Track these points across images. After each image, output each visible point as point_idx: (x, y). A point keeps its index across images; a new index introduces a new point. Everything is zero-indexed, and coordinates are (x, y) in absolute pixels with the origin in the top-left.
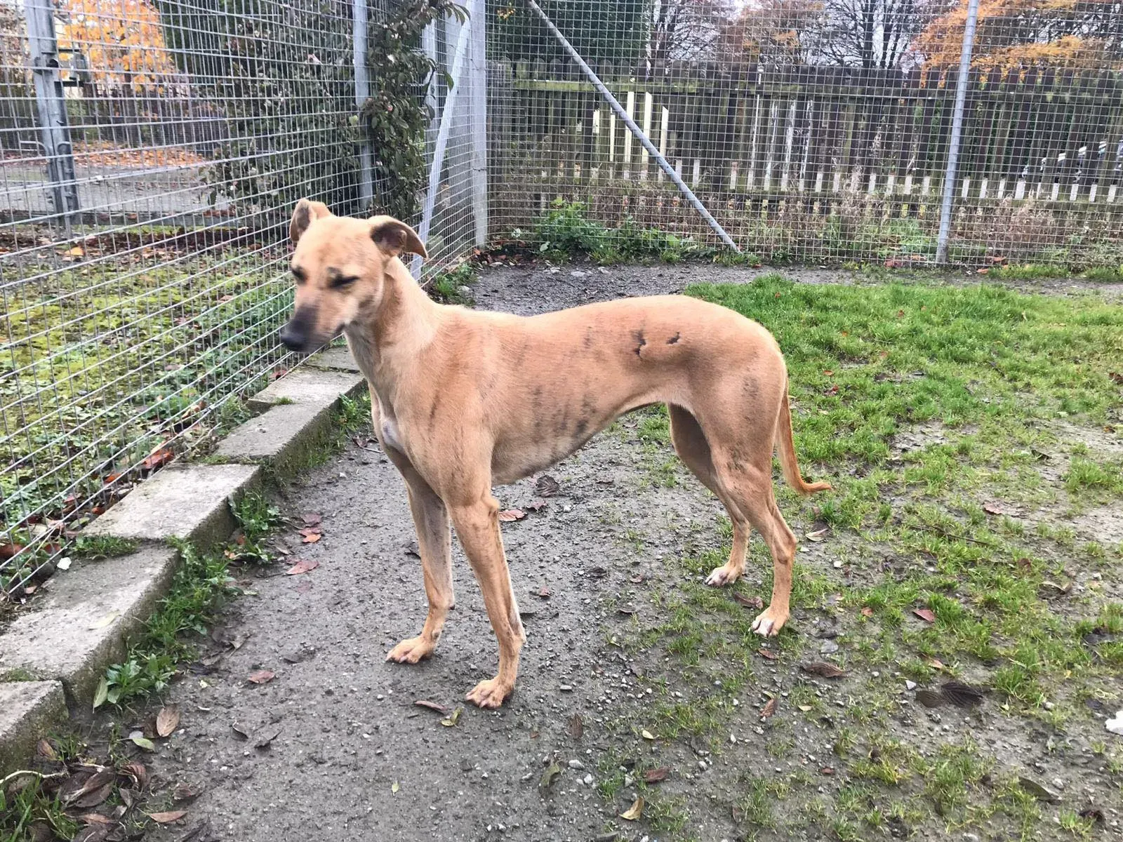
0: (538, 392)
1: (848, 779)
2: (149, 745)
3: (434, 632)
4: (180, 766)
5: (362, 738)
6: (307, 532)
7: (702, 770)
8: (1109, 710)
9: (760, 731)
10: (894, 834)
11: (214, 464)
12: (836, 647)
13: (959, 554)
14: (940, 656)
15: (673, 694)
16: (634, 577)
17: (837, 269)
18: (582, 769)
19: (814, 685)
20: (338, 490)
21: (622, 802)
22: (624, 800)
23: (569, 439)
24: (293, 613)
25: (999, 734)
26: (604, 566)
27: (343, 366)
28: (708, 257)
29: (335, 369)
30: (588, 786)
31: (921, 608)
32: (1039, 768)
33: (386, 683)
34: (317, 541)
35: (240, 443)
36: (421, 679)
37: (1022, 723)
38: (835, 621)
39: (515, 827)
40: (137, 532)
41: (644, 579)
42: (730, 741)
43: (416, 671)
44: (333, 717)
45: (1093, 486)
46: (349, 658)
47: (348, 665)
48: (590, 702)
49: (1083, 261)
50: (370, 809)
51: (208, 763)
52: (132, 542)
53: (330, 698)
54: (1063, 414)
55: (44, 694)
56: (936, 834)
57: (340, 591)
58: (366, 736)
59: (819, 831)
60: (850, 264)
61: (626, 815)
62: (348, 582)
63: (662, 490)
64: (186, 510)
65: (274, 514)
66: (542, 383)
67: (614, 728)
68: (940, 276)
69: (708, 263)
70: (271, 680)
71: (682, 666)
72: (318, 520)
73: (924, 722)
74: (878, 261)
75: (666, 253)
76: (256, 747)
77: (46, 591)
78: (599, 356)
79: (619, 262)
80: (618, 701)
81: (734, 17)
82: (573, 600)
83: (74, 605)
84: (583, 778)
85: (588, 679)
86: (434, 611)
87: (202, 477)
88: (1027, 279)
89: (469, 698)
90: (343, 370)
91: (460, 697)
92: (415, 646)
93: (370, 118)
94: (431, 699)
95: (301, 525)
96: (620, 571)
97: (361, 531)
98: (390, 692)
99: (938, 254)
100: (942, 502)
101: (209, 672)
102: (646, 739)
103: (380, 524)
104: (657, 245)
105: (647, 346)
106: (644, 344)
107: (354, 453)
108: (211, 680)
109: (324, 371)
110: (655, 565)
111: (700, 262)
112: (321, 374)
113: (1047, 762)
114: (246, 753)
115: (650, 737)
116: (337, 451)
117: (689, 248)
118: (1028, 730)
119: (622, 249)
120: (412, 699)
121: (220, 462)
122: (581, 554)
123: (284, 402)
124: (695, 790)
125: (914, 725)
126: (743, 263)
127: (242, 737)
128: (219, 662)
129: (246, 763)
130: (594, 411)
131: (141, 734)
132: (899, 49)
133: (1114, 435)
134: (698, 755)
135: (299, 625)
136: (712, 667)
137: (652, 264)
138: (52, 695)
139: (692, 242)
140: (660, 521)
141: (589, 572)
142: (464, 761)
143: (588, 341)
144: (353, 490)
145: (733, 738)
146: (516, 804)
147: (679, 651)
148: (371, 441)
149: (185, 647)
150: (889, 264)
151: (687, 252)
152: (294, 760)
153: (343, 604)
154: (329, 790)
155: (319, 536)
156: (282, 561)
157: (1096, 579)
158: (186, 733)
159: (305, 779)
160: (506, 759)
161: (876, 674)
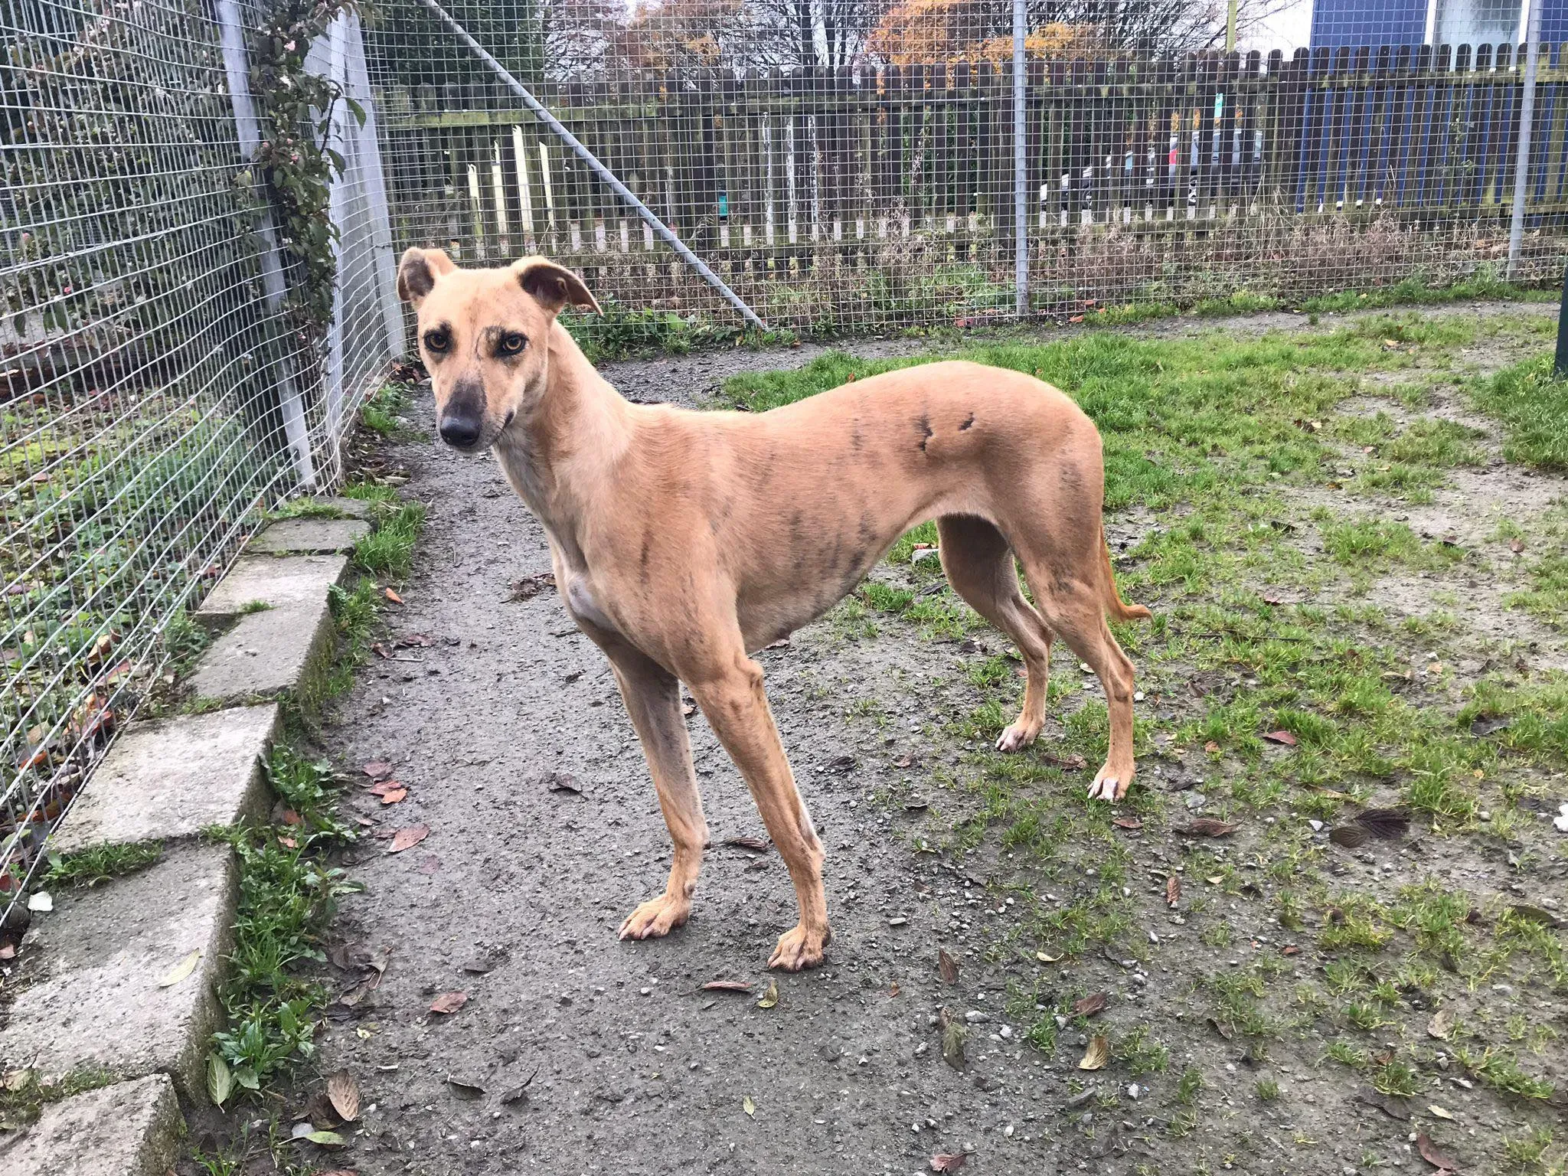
0: (796, 521)
1: (1322, 954)
2: (335, 1139)
3: (687, 885)
4: (401, 1157)
5: (656, 1052)
6: (380, 789)
7: (1141, 985)
8: (1552, 808)
9: (1179, 920)
10: (1416, 1007)
11: (203, 713)
12: (1203, 798)
13: (1276, 657)
14: (1330, 782)
15: (1043, 898)
16: (897, 760)
17: (897, 338)
18: (988, 1021)
19: (1206, 849)
20: (392, 723)
21: (1070, 1051)
22: (1070, 1047)
23: (839, 581)
24: (436, 904)
25: (1448, 861)
26: (847, 752)
27: (308, 546)
28: (729, 339)
29: (297, 552)
30: (1009, 1041)
31: (1270, 730)
32: (1517, 891)
33: (641, 971)
34: (404, 799)
35: (227, 677)
36: (687, 954)
37: (1467, 843)
38: (1181, 766)
39: (948, 1118)
40: (145, 831)
41: (913, 760)
42: (1152, 942)
43: (673, 945)
44: (593, 1033)
45: (1365, 553)
46: (564, 948)
47: (568, 958)
48: (940, 933)
49: (1186, 294)
50: (732, 1145)
51: (444, 1143)
52: (150, 848)
53: (572, 1009)
54: (1275, 474)
55: (153, 1098)
56: (1462, 995)
57: (487, 861)
58: (660, 1048)
59: (1332, 1026)
60: (914, 329)
61: (1085, 1064)
62: (491, 844)
63: (864, 644)
64: (207, 784)
65: (324, 771)
66: (801, 507)
67: (996, 958)
68: (1028, 330)
69: (730, 349)
70: (464, 1005)
71: (1036, 860)
72: (389, 770)
73: (1355, 865)
74: (946, 320)
75: (670, 340)
76: (504, 1103)
77: (36, 948)
78: (874, 460)
79: (608, 360)
80: (976, 924)
81: (629, 18)
82: (831, 806)
83: (106, 958)
84: (998, 1032)
85: (918, 904)
86: (684, 852)
87: (195, 734)
88: (1131, 324)
89: (776, 963)
90: (310, 553)
91: (759, 966)
92: (661, 910)
93: (269, 174)
94: (719, 977)
95: (365, 781)
96: (873, 756)
97: (462, 774)
98: (655, 981)
99: (1018, 304)
100: (1210, 600)
101: (361, 1013)
102: (1045, 963)
103: (486, 758)
104: (654, 330)
105: (934, 436)
106: (930, 433)
107: (381, 667)
108: (372, 1025)
109: (282, 557)
110: (915, 739)
111: (718, 348)
112: (282, 563)
113: (1521, 882)
114: (496, 1114)
115: (1050, 959)
116: (359, 669)
117: (699, 331)
118: (1479, 849)
119: (608, 341)
120: (692, 984)
121: (211, 709)
122: (804, 745)
123: (256, 608)
124: (1148, 1012)
125: (1348, 873)
126: (776, 344)
127: (472, 1093)
128: (366, 998)
129: (503, 1128)
130: (873, 538)
131: (308, 1126)
132: (849, 51)
133: (1343, 492)
134: (1125, 967)
135: (455, 920)
136: (1073, 853)
137: (654, 358)
138: (164, 1095)
139: (699, 322)
140: (883, 683)
141: (832, 766)
142: (822, 1050)
143: (857, 440)
144: (413, 719)
145: (1155, 938)
146: (927, 1086)
147: (1020, 842)
148: (398, 647)
149: (304, 986)
150: (962, 322)
151: (697, 336)
152: (573, 1107)
153: (505, 877)
154: (655, 1135)
155: (403, 792)
156: (370, 837)
157: (1433, 660)
158: (379, 1108)
159: (609, 1129)
160: (876, 1032)
161: (1269, 819)
